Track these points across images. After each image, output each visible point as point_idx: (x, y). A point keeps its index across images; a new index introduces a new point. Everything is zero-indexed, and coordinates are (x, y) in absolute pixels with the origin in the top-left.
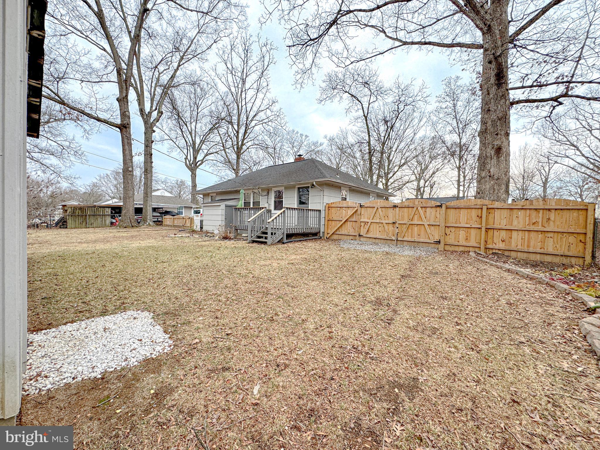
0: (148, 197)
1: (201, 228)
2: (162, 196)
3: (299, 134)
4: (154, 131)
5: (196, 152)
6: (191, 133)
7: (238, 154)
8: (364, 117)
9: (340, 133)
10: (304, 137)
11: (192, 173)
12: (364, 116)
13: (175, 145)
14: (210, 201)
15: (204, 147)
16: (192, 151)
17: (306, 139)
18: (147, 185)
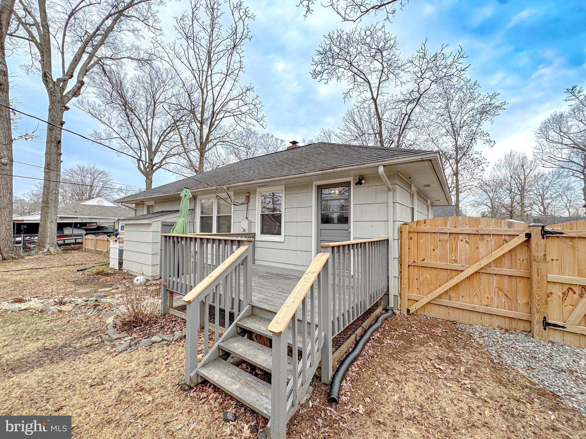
0: (48, 207)
1: (121, 264)
2: (100, 206)
3: (274, 139)
4: (67, 109)
5: (152, 154)
6: (146, 131)
7: (202, 151)
8: (372, 101)
9: (322, 134)
10: (279, 142)
11: (147, 178)
12: (373, 98)
13: (126, 145)
14: (145, 212)
15: (162, 148)
16: (147, 152)
17: (281, 143)
18: (48, 189)
